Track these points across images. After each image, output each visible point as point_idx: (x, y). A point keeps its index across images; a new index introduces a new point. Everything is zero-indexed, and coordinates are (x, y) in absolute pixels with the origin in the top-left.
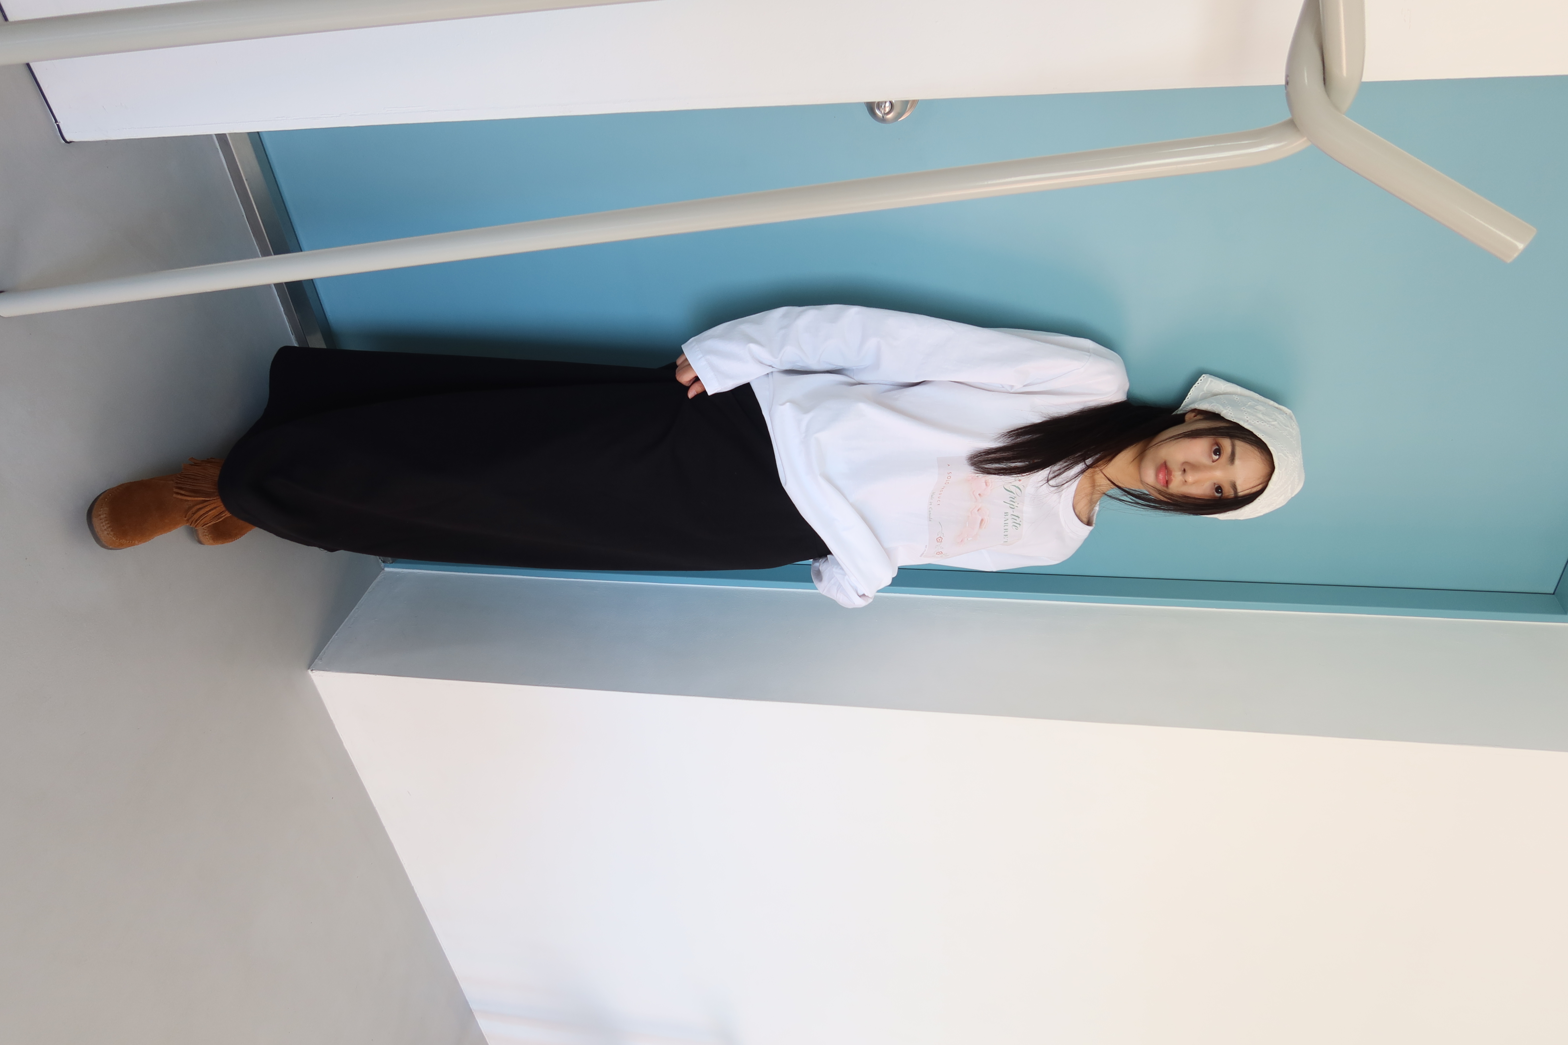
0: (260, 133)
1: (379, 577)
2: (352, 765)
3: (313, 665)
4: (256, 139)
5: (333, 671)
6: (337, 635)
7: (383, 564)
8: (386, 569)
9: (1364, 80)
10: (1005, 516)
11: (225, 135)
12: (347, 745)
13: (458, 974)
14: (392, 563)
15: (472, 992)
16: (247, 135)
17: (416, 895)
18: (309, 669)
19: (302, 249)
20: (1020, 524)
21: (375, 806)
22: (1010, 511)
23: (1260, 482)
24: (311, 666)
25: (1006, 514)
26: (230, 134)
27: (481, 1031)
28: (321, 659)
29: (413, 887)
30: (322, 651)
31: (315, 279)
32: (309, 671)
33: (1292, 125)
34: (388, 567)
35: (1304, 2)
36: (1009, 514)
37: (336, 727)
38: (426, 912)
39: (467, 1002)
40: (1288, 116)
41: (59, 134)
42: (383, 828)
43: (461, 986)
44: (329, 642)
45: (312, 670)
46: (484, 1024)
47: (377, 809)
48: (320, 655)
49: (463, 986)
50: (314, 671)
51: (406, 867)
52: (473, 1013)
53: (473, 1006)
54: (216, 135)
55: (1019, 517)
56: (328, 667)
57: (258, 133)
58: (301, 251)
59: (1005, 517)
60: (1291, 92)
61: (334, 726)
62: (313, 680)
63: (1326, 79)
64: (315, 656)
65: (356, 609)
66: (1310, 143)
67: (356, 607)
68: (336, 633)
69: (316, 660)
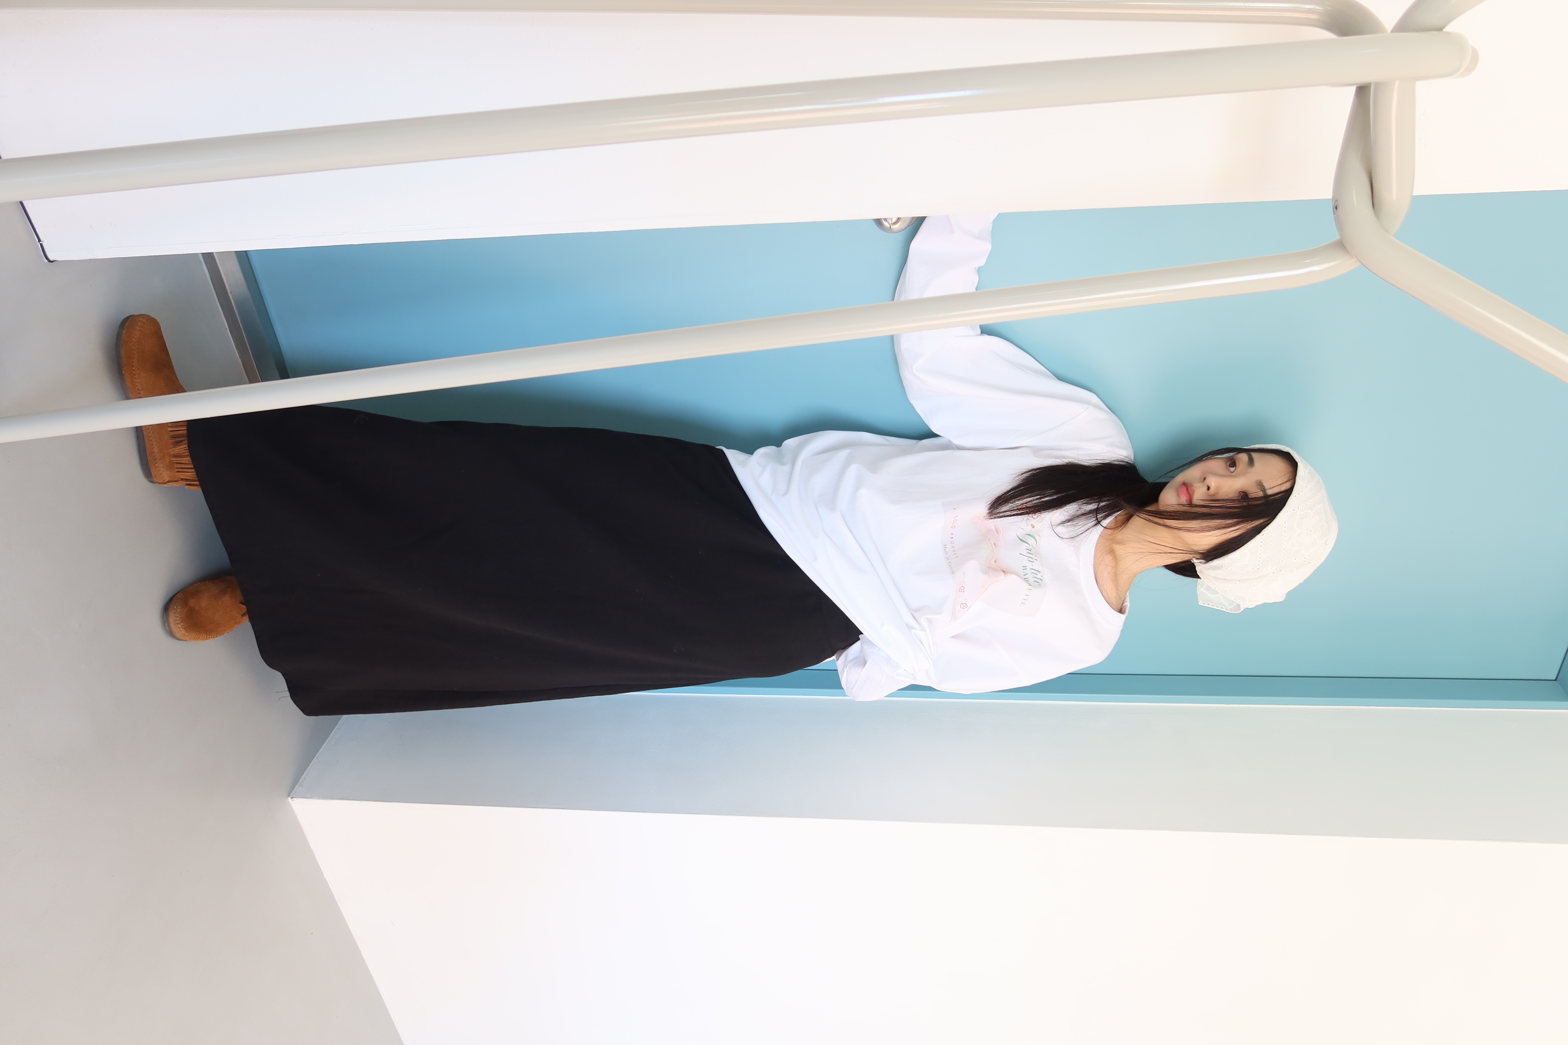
2: (332, 896)
3: (293, 792)
4: (243, 257)
5: (315, 799)
6: (317, 758)
9: (1415, 194)
10: (1024, 569)
11: (212, 253)
12: (327, 875)
16: (234, 254)
18: (289, 796)
20: (1042, 580)
21: (355, 938)
22: (1029, 565)
24: (290, 793)
25: (1024, 568)
26: (217, 253)
28: (302, 785)
30: (302, 777)
32: (289, 799)
33: (1341, 246)
36: (1028, 569)
37: (316, 856)
40: (1338, 237)
41: (42, 254)
42: (364, 961)
44: (309, 767)
45: (292, 798)
47: (357, 941)
48: (300, 780)
50: (294, 799)
54: (202, 254)
55: (1039, 572)
56: (310, 794)
57: (246, 251)
59: (1024, 571)
60: (1339, 208)
61: (314, 856)
62: (293, 809)
63: (1374, 202)
64: (296, 781)
65: (337, 729)
66: (1359, 264)
67: (337, 727)
68: (316, 756)
69: (296, 787)
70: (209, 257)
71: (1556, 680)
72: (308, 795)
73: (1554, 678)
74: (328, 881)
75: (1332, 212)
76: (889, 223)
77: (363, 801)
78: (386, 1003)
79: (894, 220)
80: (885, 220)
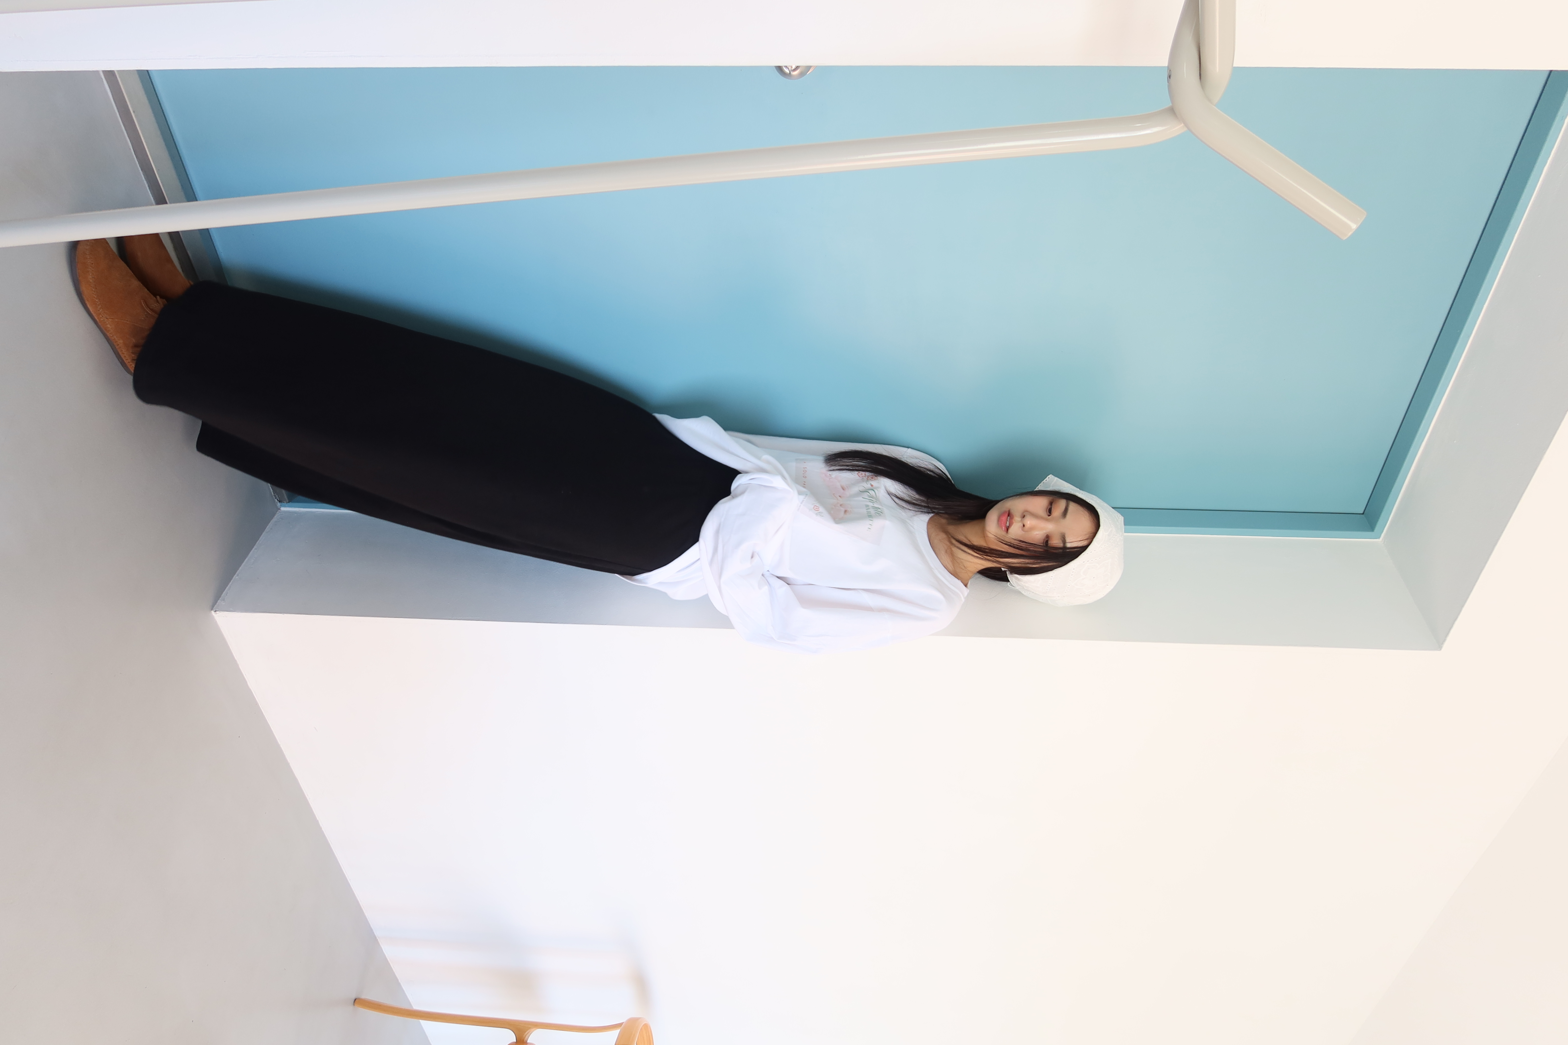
0: (149, 72)
1: (275, 517)
2: (257, 704)
3: (216, 606)
5: (238, 612)
6: (238, 575)
7: (279, 504)
8: (283, 509)
9: (1235, 65)
11: (113, 71)
12: (251, 684)
13: (363, 904)
14: (289, 502)
15: (376, 920)
16: (136, 72)
17: (321, 828)
18: (212, 610)
19: (198, 198)
21: (279, 743)
23: (1086, 538)
24: (213, 606)
26: (118, 71)
27: (385, 956)
28: (224, 600)
29: (318, 821)
30: (224, 592)
31: (211, 229)
32: (213, 612)
33: (1172, 112)
34: (285, 507)
35: (1185, 2)
38: (331, 844)
39: (372, 930)
40: (1169, 104)
42: (288, 764)
43: (366, 914)
44: (231, 583)
45: (215, 611)
46: (389, 951)
47: (281, 746)
48: (222, 595)
49: (368, 914)
50: (217, 612)
51: (311, 802)
52: (377, 940)
53: (377, 933)
54: (104, 71)
56: (232, 607)
58: (197, 200)
60: (1171, 78)
61: (239, 666)
62: (216, 621)
63: (1201, 73)
64: (217, 597)
65: (256, 549)
66: (1185, 129)
67: (255, 547)
68: (237, 573)
69: (219, 601)
70: (110, 75)
71: (1363, 514)
72: (231, 609)
73: (1362, 512)
74: (252, 690)
75: (1167, 79)
76: (789, 69)
77: (285, 614)
78: (310, 803)
79: (794, 67)
80: (786, 67)
